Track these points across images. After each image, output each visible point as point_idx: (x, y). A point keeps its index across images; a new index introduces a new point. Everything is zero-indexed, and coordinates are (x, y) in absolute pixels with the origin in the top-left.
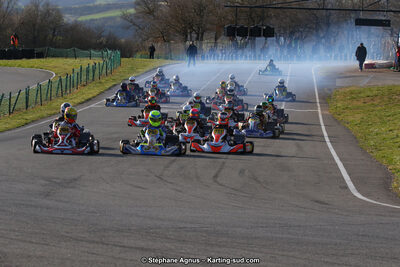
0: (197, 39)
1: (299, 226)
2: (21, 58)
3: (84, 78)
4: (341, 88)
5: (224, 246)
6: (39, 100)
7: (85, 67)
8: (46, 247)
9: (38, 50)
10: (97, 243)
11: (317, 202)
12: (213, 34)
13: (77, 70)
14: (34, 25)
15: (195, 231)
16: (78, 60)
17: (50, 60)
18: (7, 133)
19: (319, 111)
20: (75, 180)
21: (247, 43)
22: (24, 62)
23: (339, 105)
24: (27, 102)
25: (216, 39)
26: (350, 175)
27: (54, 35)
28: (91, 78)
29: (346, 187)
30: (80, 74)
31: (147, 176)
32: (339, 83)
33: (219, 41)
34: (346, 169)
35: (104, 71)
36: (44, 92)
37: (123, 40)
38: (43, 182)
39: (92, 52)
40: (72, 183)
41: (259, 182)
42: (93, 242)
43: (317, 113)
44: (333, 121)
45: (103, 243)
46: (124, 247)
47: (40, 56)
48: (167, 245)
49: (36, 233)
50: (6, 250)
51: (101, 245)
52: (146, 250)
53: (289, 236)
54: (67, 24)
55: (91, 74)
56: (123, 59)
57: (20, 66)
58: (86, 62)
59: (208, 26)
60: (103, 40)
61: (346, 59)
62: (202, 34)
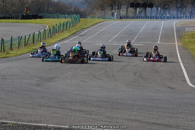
0: (118, 9)
1: (159, 100)
2: (31, 19)
3: (62, 28)
4: (188, 32)
5: (120, 109)
6: (39, 39)
7: (62, 23)
8: (34, 110)
9: (40, 15)
10: (59, 108)
11: (170, 88)
12: (126, 6)
13: (58, 24)
14: (39, 3)
15: (107, 102)
16: (59, 19)
17: (46, 19)
18: (23, 55)
19: (176, 43)
20: (53, 78)
21: (142, 11)
22: (33, 21)
23: (186, 40)
24: (33, 40)
25: (127, 9)
26: (188, 75)
27: (48, 7)
28: (65, 28)
29: (185, 81)
30: (59, 27)
31: (89, 76)
32: (187, 30)
33: (129, 9)
34: (187, 72)
35: (72, 24)
36: (42, 35)
37: (82, 10)
38: (37, 79)
39: (66, 15)
40: (51, 79)
41: (143, 78)
42: (57, 108)
43: (175, 45)
44: (183, 48)
45: (62, 108)
46: (72, 110)
47: (41, 17)
48: (93, 109)
49: (30, 104)
50: (14, 112)
51: (60, 109)
52: (82, 111)
53: (152, 104)
54: (54, 2)
55: (65, 26)
56: (81, 19)
57: (31, 22)
58: (63, 20)
59: (124, 2)
60: (72, 9)
61: (191, 18)
62: (120, 6)
